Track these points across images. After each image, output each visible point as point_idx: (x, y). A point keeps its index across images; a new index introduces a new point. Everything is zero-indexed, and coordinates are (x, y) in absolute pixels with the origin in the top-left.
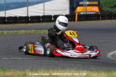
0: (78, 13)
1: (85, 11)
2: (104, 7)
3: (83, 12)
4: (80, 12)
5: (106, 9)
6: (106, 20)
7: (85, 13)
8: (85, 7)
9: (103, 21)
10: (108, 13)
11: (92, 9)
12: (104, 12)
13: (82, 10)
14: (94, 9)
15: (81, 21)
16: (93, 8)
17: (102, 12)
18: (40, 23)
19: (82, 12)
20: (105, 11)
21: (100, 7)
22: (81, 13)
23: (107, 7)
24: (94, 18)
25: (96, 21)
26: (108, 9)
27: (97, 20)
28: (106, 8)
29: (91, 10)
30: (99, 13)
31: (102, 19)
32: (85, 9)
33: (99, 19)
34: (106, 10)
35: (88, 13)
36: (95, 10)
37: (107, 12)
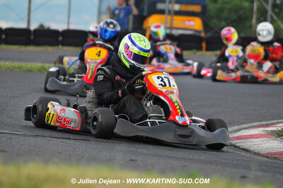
1: (168, 25)
2: (214, 21)
7: (168, 31)
8: (169, 17)
9: (209, 53)
11: (187, 23)
12: (214, 31)
16: (189, 21)
17: (209, 32)
20: (216, 29)
25: (192, 52)
27: (194, 51)
28: (218, 22)
30: (203, 35)
31: (208, 49)
32: (169, 21)
33: (200, 48)
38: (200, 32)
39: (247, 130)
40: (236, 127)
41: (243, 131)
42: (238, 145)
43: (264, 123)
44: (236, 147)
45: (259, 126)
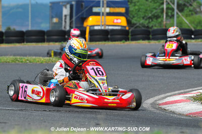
0: (90, 26)
1: (103, 24)
2: (135, 18)
3: (99, 25)
4: (94, 26)
5: (139, 21)
6: (139, 41)
7: (103, 28)
8: (103, 17)
9: (134, 43)
10: (143, 28)
11: (116, 21)
12: (136, 26)
13: (97, 22)
14: (119, 21)
15: (96, 41)
16: (117, 19)
17: (132, 27)
18: (23, 44)
19: (97, 25)
20: (138, 25)
21: (129, 18)
22: (96, 28)
23: (142, 19)
24: (119, 36)
25: (122, 42)
26: (142, 21)
27: (124, 41)
28: (138, 19)
29: (114, 22)
30: (127, 28)
31: (133, 40)
32: (103, 20)
33: (127, 39)
34: (140, 24)
35: (107, 28)
36: (120, 23)
37: (140, 26)
38: (125, 27)
39: (171, 97)
40: (163, 96)
41: (168, 98)
42: (167, 108)
43: (182, 91)
44: (166, 110)
45: (180, 94)
